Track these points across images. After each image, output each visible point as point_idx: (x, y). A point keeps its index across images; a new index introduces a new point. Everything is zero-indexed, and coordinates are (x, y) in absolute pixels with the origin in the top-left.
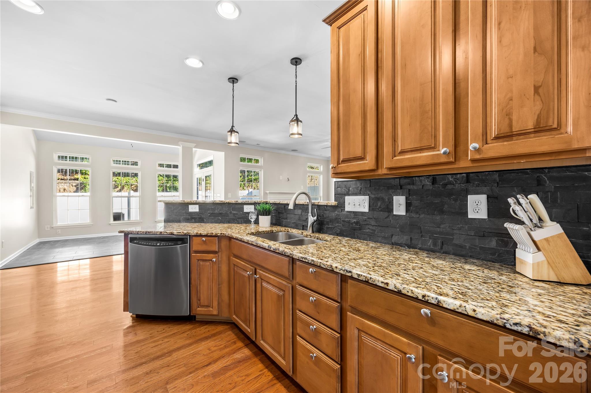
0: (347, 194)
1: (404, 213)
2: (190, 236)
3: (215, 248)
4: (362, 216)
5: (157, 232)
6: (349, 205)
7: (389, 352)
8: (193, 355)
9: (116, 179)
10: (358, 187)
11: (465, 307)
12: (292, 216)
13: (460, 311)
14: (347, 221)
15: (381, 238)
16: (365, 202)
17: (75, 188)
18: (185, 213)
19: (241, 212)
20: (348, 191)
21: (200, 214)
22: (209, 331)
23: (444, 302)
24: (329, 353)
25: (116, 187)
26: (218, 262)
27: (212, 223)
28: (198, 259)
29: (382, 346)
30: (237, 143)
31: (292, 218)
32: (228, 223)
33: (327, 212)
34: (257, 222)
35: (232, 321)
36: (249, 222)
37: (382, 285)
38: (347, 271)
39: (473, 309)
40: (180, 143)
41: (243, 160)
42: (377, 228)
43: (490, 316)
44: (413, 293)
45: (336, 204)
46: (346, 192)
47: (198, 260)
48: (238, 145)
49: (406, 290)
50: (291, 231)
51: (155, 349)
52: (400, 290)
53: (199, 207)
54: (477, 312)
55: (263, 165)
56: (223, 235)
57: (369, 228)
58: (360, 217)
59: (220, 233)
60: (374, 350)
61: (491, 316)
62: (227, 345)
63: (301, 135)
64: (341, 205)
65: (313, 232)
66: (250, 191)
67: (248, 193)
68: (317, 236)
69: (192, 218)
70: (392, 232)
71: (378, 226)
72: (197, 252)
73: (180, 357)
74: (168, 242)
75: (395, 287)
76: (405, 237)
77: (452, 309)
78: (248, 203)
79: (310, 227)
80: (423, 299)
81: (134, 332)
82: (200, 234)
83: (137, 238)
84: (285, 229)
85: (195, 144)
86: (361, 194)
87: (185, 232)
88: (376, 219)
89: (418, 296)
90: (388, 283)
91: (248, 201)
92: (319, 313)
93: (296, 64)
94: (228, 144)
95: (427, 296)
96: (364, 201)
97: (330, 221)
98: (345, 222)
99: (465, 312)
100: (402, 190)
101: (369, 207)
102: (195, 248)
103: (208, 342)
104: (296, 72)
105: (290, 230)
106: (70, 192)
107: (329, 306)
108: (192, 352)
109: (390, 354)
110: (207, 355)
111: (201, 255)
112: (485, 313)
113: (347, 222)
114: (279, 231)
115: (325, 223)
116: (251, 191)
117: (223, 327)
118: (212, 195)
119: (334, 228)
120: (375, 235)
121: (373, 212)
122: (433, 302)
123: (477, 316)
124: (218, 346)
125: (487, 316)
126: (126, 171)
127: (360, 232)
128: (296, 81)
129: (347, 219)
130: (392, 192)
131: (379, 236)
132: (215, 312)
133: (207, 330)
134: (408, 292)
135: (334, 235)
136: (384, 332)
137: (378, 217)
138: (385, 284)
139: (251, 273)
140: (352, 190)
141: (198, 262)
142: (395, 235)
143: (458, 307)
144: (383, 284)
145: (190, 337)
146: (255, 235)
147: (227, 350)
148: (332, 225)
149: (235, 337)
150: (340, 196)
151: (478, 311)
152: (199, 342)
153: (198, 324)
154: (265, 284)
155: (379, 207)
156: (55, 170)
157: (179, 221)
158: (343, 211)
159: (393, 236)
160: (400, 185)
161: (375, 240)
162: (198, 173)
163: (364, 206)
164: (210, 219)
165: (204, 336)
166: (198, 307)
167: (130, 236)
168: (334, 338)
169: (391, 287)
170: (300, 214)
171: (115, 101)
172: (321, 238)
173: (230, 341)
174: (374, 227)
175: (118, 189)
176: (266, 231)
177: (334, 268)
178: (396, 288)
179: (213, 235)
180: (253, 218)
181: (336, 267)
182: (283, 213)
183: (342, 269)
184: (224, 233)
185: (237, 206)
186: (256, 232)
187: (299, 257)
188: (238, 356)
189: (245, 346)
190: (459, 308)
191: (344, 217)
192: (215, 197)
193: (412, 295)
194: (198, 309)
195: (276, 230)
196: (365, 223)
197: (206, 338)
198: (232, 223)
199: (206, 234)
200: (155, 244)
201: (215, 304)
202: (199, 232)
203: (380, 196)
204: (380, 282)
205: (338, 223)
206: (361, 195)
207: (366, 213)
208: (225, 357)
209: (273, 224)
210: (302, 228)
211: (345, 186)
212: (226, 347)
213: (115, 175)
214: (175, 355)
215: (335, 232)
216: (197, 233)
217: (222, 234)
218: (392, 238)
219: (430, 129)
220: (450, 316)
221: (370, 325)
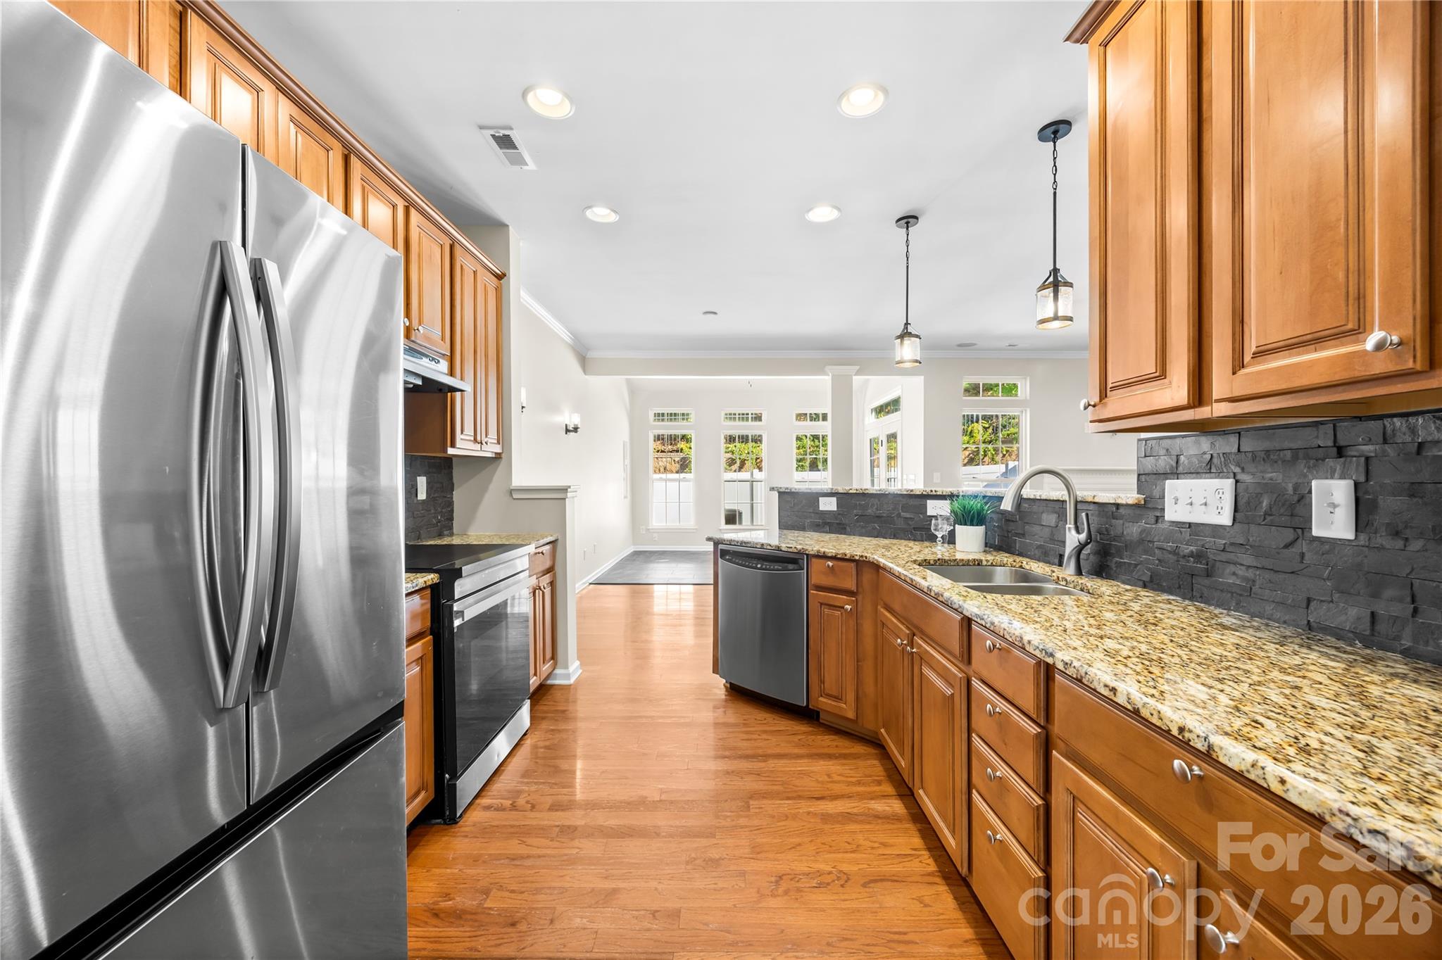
0: (1172, 473)
1: (1350, 535)
2: (807, 555)
3: (850, 584)
4: (1214, 537)
5: (757, 544)
6: (1176, 503)
7: (1128, 860)
8: (799, 774)
9: (734, 449)
10: (1204, 453)
11: (1263, 768)
12: (1036, 529)
13: (1252, 777)
14: (1169, 549)
15: (1273, 606)
16: (1223, 497)
17: (678, 466)
18: (813, 513)
19: (921, 516)
20: (1174, 465)
21: (839, 516)
22: (837, 746)
23: (1221, 748)
24: (1022, 837)
25: (731, 462)
26: (856, 614)
27: (861, 535)
28: (821, 601)
29: (1114, 842)
30: (917, 361)
31: (1038, 535)
32: (892, 537)
33: (1118, 521)
34: (951, 539)
35: (880, 740)
36: (932, 538)
37: (1105, 692)
38: (1046, 653)
39: (1281, 778)
40: (828, 368)
41: (973, 390)
42: (1259, 575)
43: (1316, 802)
44: (1162, 720)
45: (1140, 501)
46: (1167, 467)
47: (821, 604)
48: (918, 364)
49: (1148, 711)
50: (1028, 567)
51: (745, 744)
52: (1137, 707)
53: (837, 500)
54: (1288, 786)
55: (1028, 398)
56: (864, 558)
57: (1234, 574)
58: (1208, 539)
59: (858, 554)
60: (1098, 846)
61: (1319, 803)
62: (862, 782)
63: (1070, 319)
64: (1150, 506)
65: (1079, 572)
66: (1010, 467)
67: (1004, 471)
68: (1080, 582)
69: (826, 524)
70: (1308, 589)
71: (1263, 568)
72: (819, 588)
73: (780, 769)
74: (775, 564)
75: (1129, 699)
76: (1353, 612)
77: (1236, 769)
78: (936, 495)
79: (1070, 558)
80: (1180, 737)
81: (724, 710)
82: (824, 553)
83: (729, 551)
84: (1014, 561)
85: (858, 367)
86: (1210, 472)
87: (799, 547)
88: (1258, 551)
89: (1171, 728)
90: (1116, 688)
91: (935, 491)
92: (1005, 744)
93: (1055, 137)
94: (897, 365)
95: (1187, 729)
96: (1221, 493)
97: (1126, 546)
98: (1164, 551)
99: (1263, 781)
100: (1342, 460)
101: (1236, 510)
102: (815, 580)
103: (831, 763)
104: (1055, 158)
105: (1027, 564)
106: (672, 472)
107: (1021, 730)
108: (799, 769)
109: (1128, 865)
110: (822, 783)
111: (826, 596)
112: (1306, 791)
113: (1170, 552)
114: (998, 564)
115: (1113, 551)
116: (1013, 466)
117: (865, 748)
118: (899, 477)
119: (1136, 565)
120: (1252, 595)
121: (1246, 526)
122: (1200, 745)
123: (1288, 796)
124: (847, 777)
125: (1309, 799)
126: (744, 432)
127: (1207, 581)
128: (1055, 181)
129: (1171, 544)
130: (1309, 468)
131: (1265, 598)
132: (851, 714)
133: (835, 744)
134: (1152, 715)
135: (1136, 586)
136: (1116, 808)
137: (1260, 541)
138: (1110, 690)
139: (904, 642)
140: (1186, 462)
141: (821, 608)
142: (1318, 600)
143: (1249, 766)
144: (1107, 689)
145: (803, 746)
146: (932, 565)
147: (861, 789)
148: (1130, 557)
149: (883, 773)
150: (1149, 480)
151: (1291, 784)
152: (816, 759)
153: (821, 729)
154: (926, 671)
155: (1266, 514)
156: (651, 438)
157: (803, 529)
158: (1160, 521)
159: (1312, 604)
160: (1335, 446)
161: (1252, 610)
162: (875, 427)
163: (1220, 508)
164: (858, 527)
165: (826, 751)
166: (821, 696)
167: (721, 547)
168: (1029, 805)
169: (1121, 699)
170: (1053, 524)
171: (715, 313)
172: (1089, 587)
173: (870, 776)
174: (1250, 570)
175: (736, 466)
176: (963, 560)
177: (1025, 643)
178: (1129, 703)
179: (847, 557)
180: (942, 530)
181: (1029, 642)
182: (1016, 521)
183: (1038, 648)
184: (866, 554)
185: (912, 502)
186: (935, 560)
187: (973, 614)
188: (879, 806)
189: (898, 795)
190: (1251, 769)
191: (1162, 538)
192: (905, 482)
193: (1158, 723)
194: (821, 699)
195: (991, 561)
196: (1224, 557)
197: (830, 757)
198: (901, 539)
199: (834, 555)
200: (754, 565)
201: (851, 697)
202: (822, 550)
203: (1271, 479)
204: (1102, 684)
205: (1146, 552)
206: (1213, 475)
207: (1225, 529)
208: (853, 799)
209: (989, 546)
210: (1057, 561)
211: (1165, 451)
212: (859, 783)
213: (731, 439)
214: (772, 764)
215: (1140, 576)
216: (818, 551)
217: (862, 556)
218: (1307, 608)
219: (1341, 276)
220: (1242, 791)
221: (1091, 787)
